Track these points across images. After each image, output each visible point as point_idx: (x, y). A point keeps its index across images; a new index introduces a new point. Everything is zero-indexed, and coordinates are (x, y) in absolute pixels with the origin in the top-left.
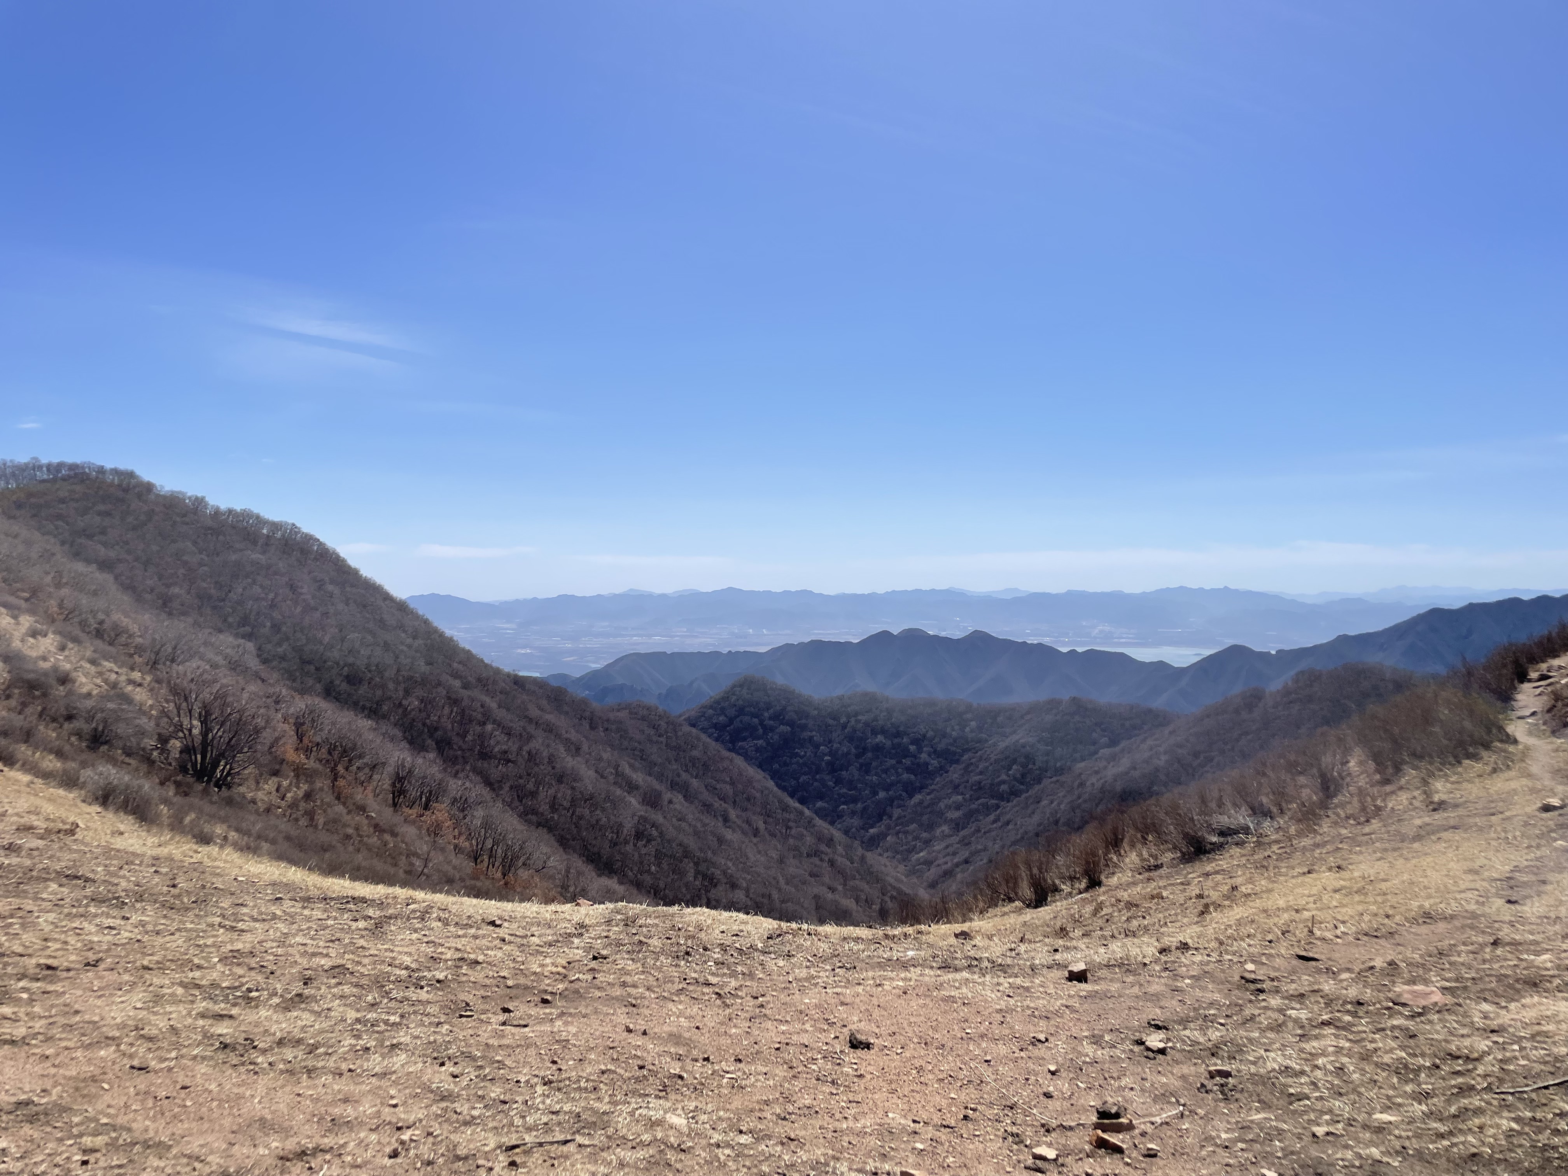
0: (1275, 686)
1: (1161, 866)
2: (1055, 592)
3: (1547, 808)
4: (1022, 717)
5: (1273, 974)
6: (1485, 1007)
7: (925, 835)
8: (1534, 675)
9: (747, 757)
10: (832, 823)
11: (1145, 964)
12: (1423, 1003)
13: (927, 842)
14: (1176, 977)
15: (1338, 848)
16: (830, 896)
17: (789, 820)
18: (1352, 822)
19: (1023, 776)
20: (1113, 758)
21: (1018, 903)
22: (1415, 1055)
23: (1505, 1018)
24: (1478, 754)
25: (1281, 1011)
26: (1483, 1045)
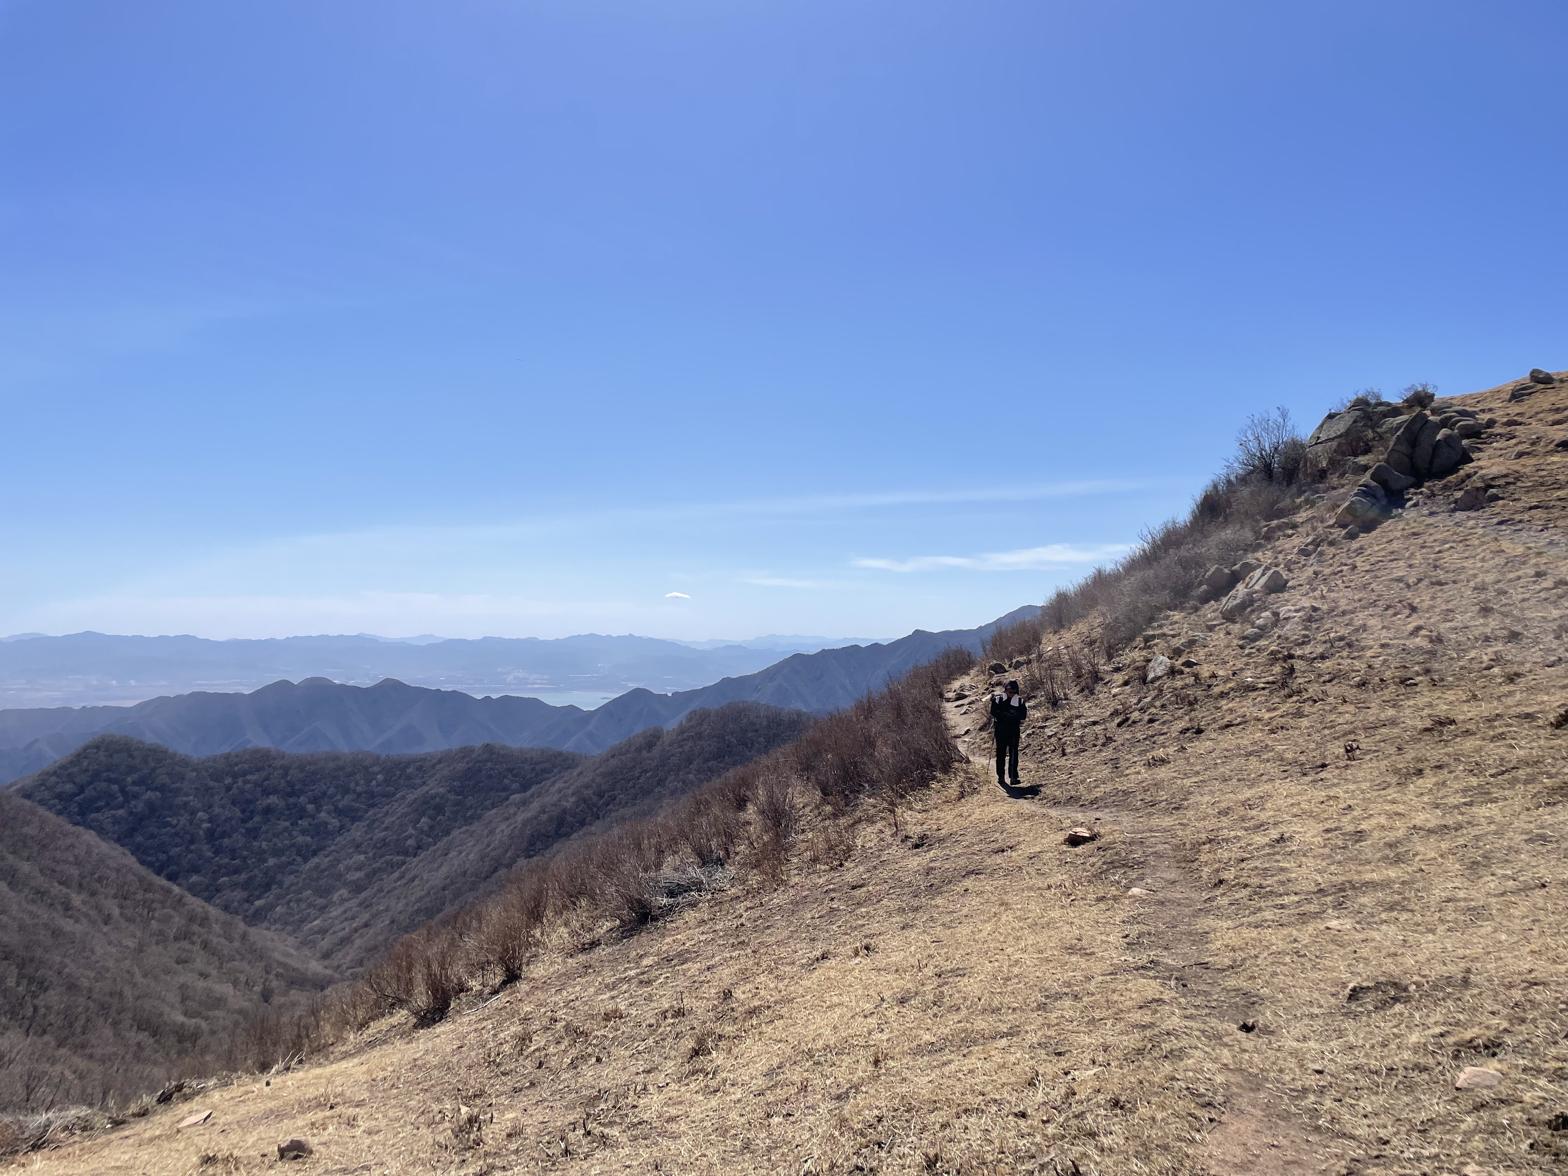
0: (671, 725)
1: (598, 943)
2: (471, 639)
4: (433, 766)
7: (320, 901)
8: (950, 696)
13: (323, 909)
17: (152, 901)
18: (822, 867)
20: (524, 803)
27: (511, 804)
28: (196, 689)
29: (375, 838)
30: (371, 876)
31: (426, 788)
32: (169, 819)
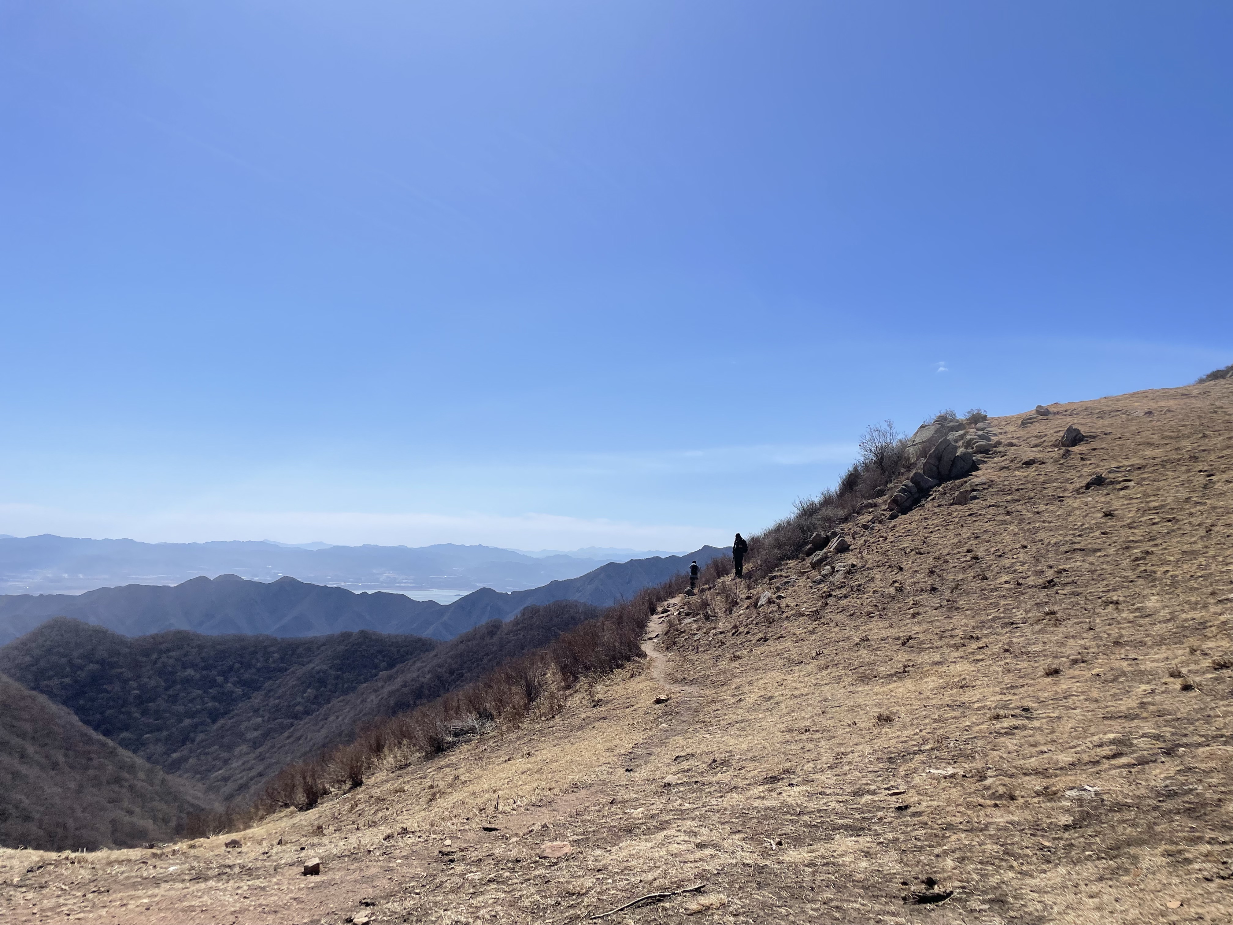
0: (509, 618)
1: (410, 764)
2: (352, 546)
3: (658, 701)
4: (318, 648)
5: (464, 845)
6: (598, 852)
7: (224, 755)
8: (659, 610)
9: (52, 695)
10: (135, 751)
11: (370, 851)
12: (558, 854)
13: (226, 761)
14: (392, 858)
15: (531, 739)
16: (127, 818)
17: (89, 752)
18: (543, 718)
19: (316, 697)
20: (390, 678)
21: (292, 808)
22: (546, 897)
23: (608, 859)
24: (622, 665)
25: (462, 875)
26: (589, 882)
27: (379, 679)
28: (132, 582)
29: (270, 705)
30: (266, 735)
31: (312, 665)
32: (105, 686)
